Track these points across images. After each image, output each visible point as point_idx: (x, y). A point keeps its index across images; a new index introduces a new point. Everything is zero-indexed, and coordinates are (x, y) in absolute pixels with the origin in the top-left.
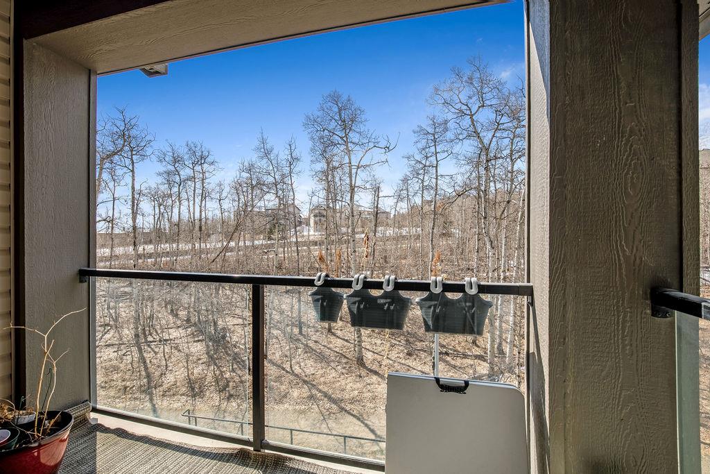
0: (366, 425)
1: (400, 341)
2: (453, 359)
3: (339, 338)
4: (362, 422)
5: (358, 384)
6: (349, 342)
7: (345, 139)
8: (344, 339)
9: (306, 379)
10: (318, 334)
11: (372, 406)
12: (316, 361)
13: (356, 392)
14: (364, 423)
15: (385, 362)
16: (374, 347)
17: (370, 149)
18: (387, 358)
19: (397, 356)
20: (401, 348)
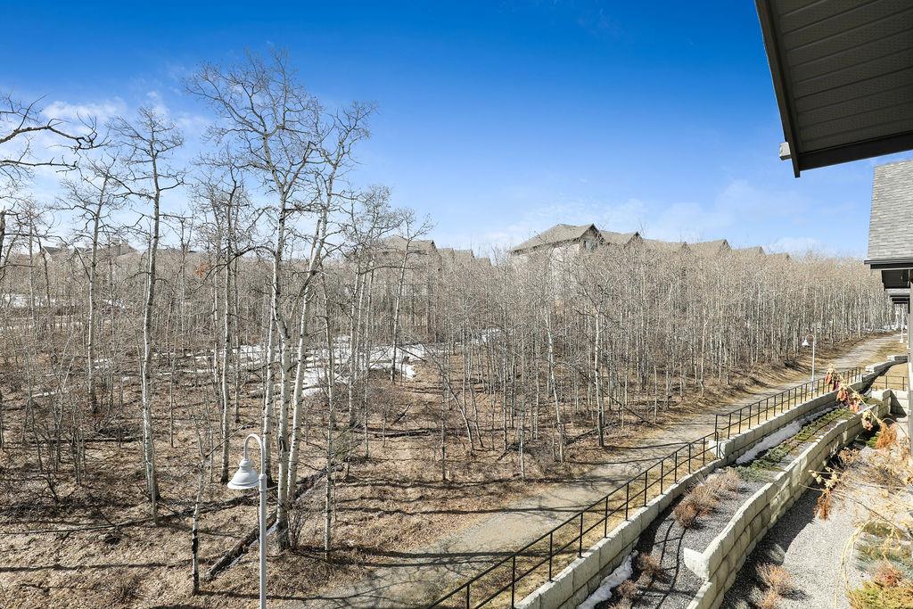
1: (76, 523)
15: (55, 578)
16: (11, 556)
17: (29, 129)
18: (57, 568)
19: (82, 553)
20: (88, 534)
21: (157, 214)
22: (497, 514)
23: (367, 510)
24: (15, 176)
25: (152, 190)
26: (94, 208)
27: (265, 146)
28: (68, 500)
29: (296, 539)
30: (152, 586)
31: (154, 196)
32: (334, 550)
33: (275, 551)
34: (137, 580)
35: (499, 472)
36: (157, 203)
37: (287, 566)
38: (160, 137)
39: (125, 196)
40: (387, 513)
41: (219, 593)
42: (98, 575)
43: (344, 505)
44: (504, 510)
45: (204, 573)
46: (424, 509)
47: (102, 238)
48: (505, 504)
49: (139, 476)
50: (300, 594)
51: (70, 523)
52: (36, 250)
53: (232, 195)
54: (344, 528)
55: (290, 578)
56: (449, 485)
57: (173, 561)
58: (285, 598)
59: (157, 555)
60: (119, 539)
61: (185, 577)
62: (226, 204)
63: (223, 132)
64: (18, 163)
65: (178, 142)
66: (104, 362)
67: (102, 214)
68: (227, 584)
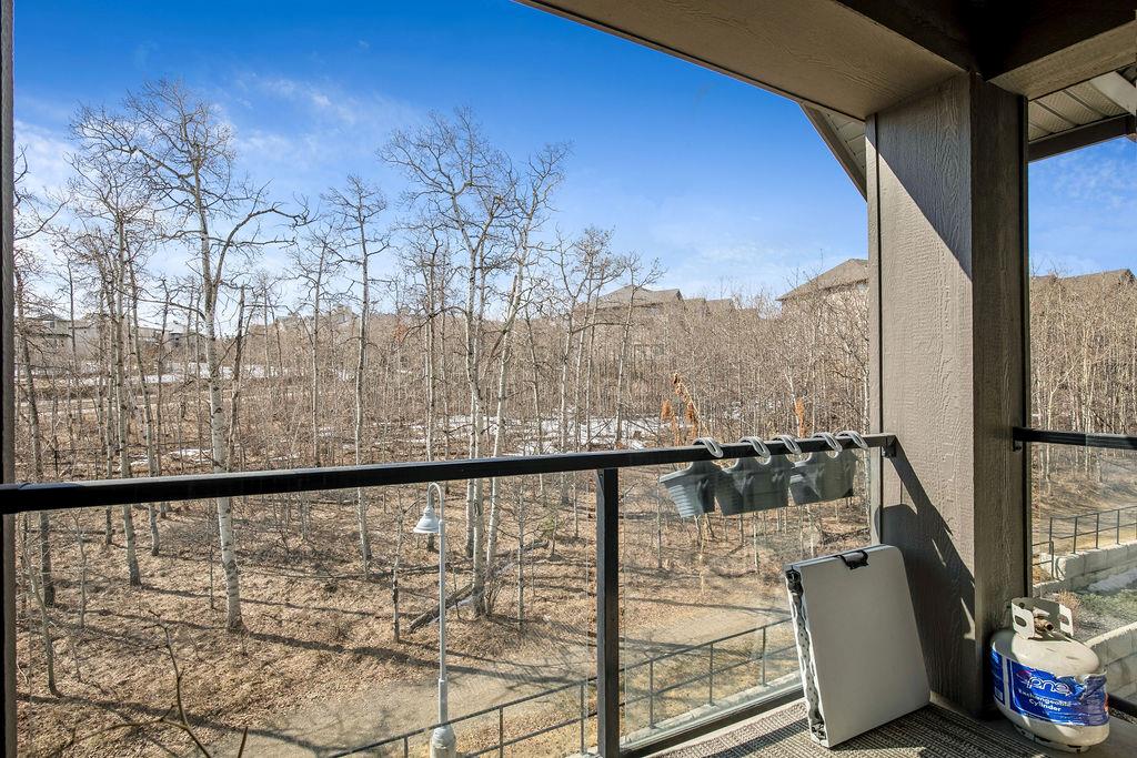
0: (289, 739)
1: (303, 571)
2: (405, 580)
3: (163, 592)
4: (276, 736)
5: (245, 669)
6: (193, 596)
7: (192, 180)
8: (178, 593)
9: (107, 699)
10: (101, 595)
11: (287, 700)
12: (118, 653)
13: (246, 686)
14: (282, 738)
15: (286, 613)
16: (254, 592)
17: (258, 213)
18: (289, 605)
19: (307, 597)
20: (311, 582)
21: (366, 279)
22: (717, 610)
23: (568, 589)
24: (250, 255)
25: (360, 256)
26: (314, 276)
27: (455, 205)
28: (296, 552)
29: (491, 607)
30: (362, 631)
31: (362, 261)
32: (526, 621)
33: (471, 616)
34: (349, 624)
35: (729, 566)
36: (365, 268)
37: (480, 630)
38: (365, 202)
39: (337, 264)
40: (589, 594)
41: (416, 644)
42: (318, 616)
43: (543, 582)
44: (727, 607)
45: (405, 625)
46: (632, 596)
47: (323, 306)
48: (729, 600)
49: (355, 536)
50: (490, 657)
51: (299, 571)
52: (271, 321)
53: (434, 254)
54: (542, 604)
55: (482, 642)
56: (664, 575)
57: (380, 613)
58: (476, 658)
59: (368, 606)
60: (336, 589)
61: (389, 628)
62: (431, 264)
63: (414, 196)
64: (251, 243)
65: (382, 206)
66: (327, 430)
67: (323, 281)
68: (424, 638)
